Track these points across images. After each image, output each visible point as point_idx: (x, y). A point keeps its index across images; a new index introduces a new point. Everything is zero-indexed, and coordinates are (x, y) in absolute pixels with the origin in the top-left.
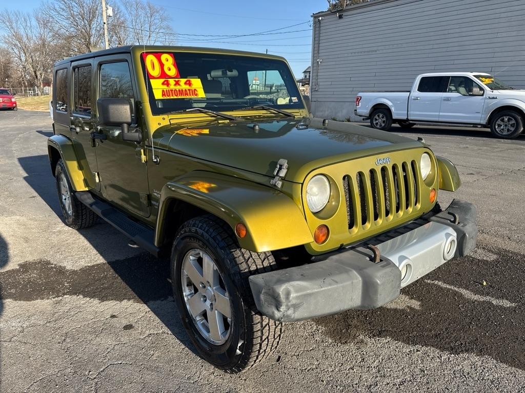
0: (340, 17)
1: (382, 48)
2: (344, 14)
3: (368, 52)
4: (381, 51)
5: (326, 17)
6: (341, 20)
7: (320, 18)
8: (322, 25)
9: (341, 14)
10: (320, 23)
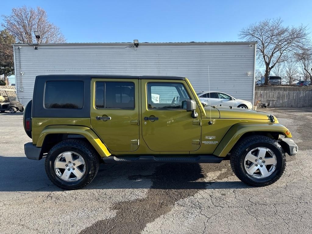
0: (36, 49)
1: (68, 69)
2: (38, 47)
3: (59, 70)
4: (67, 71)
5: (24, 47)
6: (36, 51)
7: (20, 47)
8: (21, 51)
9: (36, 47)
10: (19, 50)
